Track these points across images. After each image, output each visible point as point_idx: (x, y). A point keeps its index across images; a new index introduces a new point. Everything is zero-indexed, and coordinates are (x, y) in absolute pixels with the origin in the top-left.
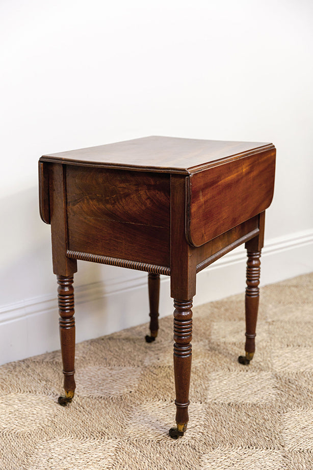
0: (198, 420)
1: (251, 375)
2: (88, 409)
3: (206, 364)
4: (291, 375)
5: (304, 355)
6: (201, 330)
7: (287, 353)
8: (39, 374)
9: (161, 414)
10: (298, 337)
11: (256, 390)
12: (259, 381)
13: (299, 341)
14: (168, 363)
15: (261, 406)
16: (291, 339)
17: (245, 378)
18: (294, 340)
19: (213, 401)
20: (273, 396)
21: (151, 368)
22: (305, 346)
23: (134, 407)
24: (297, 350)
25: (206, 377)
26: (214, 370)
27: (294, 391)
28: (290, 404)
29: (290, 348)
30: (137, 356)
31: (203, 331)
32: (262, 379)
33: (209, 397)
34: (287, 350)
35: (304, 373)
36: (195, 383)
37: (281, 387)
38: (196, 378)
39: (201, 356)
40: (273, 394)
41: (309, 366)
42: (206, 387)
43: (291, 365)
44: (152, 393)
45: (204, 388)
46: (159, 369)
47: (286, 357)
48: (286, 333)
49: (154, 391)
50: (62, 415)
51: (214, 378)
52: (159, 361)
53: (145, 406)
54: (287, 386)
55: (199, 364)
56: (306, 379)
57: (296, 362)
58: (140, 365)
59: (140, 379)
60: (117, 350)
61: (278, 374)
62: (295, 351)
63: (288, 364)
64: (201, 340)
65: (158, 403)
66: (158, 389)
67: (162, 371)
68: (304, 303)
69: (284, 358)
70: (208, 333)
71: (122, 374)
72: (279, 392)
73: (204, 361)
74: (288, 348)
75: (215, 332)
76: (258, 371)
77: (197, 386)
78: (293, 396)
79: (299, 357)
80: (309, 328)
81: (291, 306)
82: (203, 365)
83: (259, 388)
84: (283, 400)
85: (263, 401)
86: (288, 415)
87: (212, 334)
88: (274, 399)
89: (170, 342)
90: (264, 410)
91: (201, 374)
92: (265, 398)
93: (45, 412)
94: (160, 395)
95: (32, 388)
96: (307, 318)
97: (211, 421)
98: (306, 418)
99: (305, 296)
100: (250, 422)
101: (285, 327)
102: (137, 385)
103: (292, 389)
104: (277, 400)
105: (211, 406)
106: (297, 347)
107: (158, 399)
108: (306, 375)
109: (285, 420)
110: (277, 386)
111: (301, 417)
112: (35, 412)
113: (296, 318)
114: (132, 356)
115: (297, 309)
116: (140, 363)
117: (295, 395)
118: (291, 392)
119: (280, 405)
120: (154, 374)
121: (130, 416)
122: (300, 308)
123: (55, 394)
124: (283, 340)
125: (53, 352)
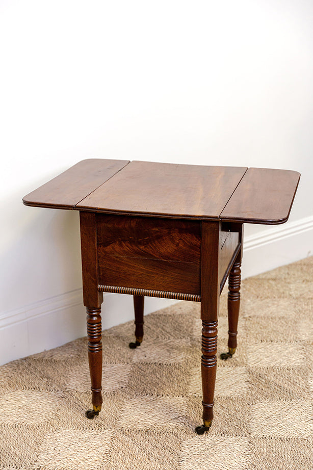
0: (180, 412)
1: (227, 370)
2: (86, 404)
3: (188, 360)
4: (262, 370)
5: (275, 351)
6: (183, 327)
7: (261, 348)
8: (40, 372)
9: (149, 407)
10: (271, 332)
11: (230, 384)
12: (234, 376)
13: (272, 336)
14: (154, 360)
15: (234, 399)
16: (265, 335)
17: (222, 373)
18: (267, 335)
19: (194, 395)
20: (245, 389)
21: (139, 365)
22: (277, 342)
23: (125, 401)
24: (270, 345)
25: (188, 372)
26: (195, 366)
27: (264, 384)
28: (259, 397)
29: (263, 343)
30: (126, 354)
31: (185, 327)
32: (237, 373)
33: (190, 391)
34: (261, 345)
35: (274, 368)
36: (178, 378)
37: (252, 381)
38: (179, 374)
39: (183, 352)
40: (245, 388)
41: (279, 361)
42: (188, 382)
43: (263, 361)
44: (140, 388)
45: (186, 382)
46: (147, 365)
47: (260, 352)
48: (261, 328)
49: (142, 386)
50: (64, 409)
51: (195, 373)
52: (145, 358)
53: (135, 400)
54: (258, 380)
55: (182, 361)
56: (275, 373)
57: (268, 357)
58: (129, 362)
59: (130, 375)
60: (108, 347)
61: (251, 369)
62: (268, 346)
63: (261, 360)
64: (184, 337)
65: (146, 397)
66: (145, 384)
67: (149, 368)
68: (280, 297)
69: (258, 354)
70: (190, 330)
71: (113, 371)
72: (250, 386)
73: (187, 358)
74: (262, 344)
75: (197, 328)
76: (234, 366)
77: (180, 381)
78: (262, 389)
79: (271, 353)
80: (283, 323)
81: (268, 300)
82: (185, 361)
83: (234, 383)
84: (253, 393)
85: (236, 394)
86: (256, 406)
87: (194, 330)
88: (246, 392)
89: (155, 340)
90: (236, 402)
91: (183, 370)
92: (238, 391)
93: (49, 407)
94: (148, 390)
95: (36, 384)
96: (282, 314)
97: (191, 413)
98: (271, 408)
99: (281, 291)
100: (223, 413)
101: (260, 323)
102: (127, 381)
103: (262, 383)
104: (248, 393)
105: (192, 399)
106: (270, 342)
107: (146, 394)
108: (275, 370)
109: (253, 411)
110: (249, 380)
111: (267, 408)
112: (41, 407)
113: (271, 313)
114: (122, 353)
115: (273, 304)
116: (129, 360)
117: (263, 389)
118: (261, 385)
119: (250, 397)
120: (142, 370)
121: (122, 409)
122: (276, 302)
123: (57, 390)
124: (258, 336)
125: (51, 350)
